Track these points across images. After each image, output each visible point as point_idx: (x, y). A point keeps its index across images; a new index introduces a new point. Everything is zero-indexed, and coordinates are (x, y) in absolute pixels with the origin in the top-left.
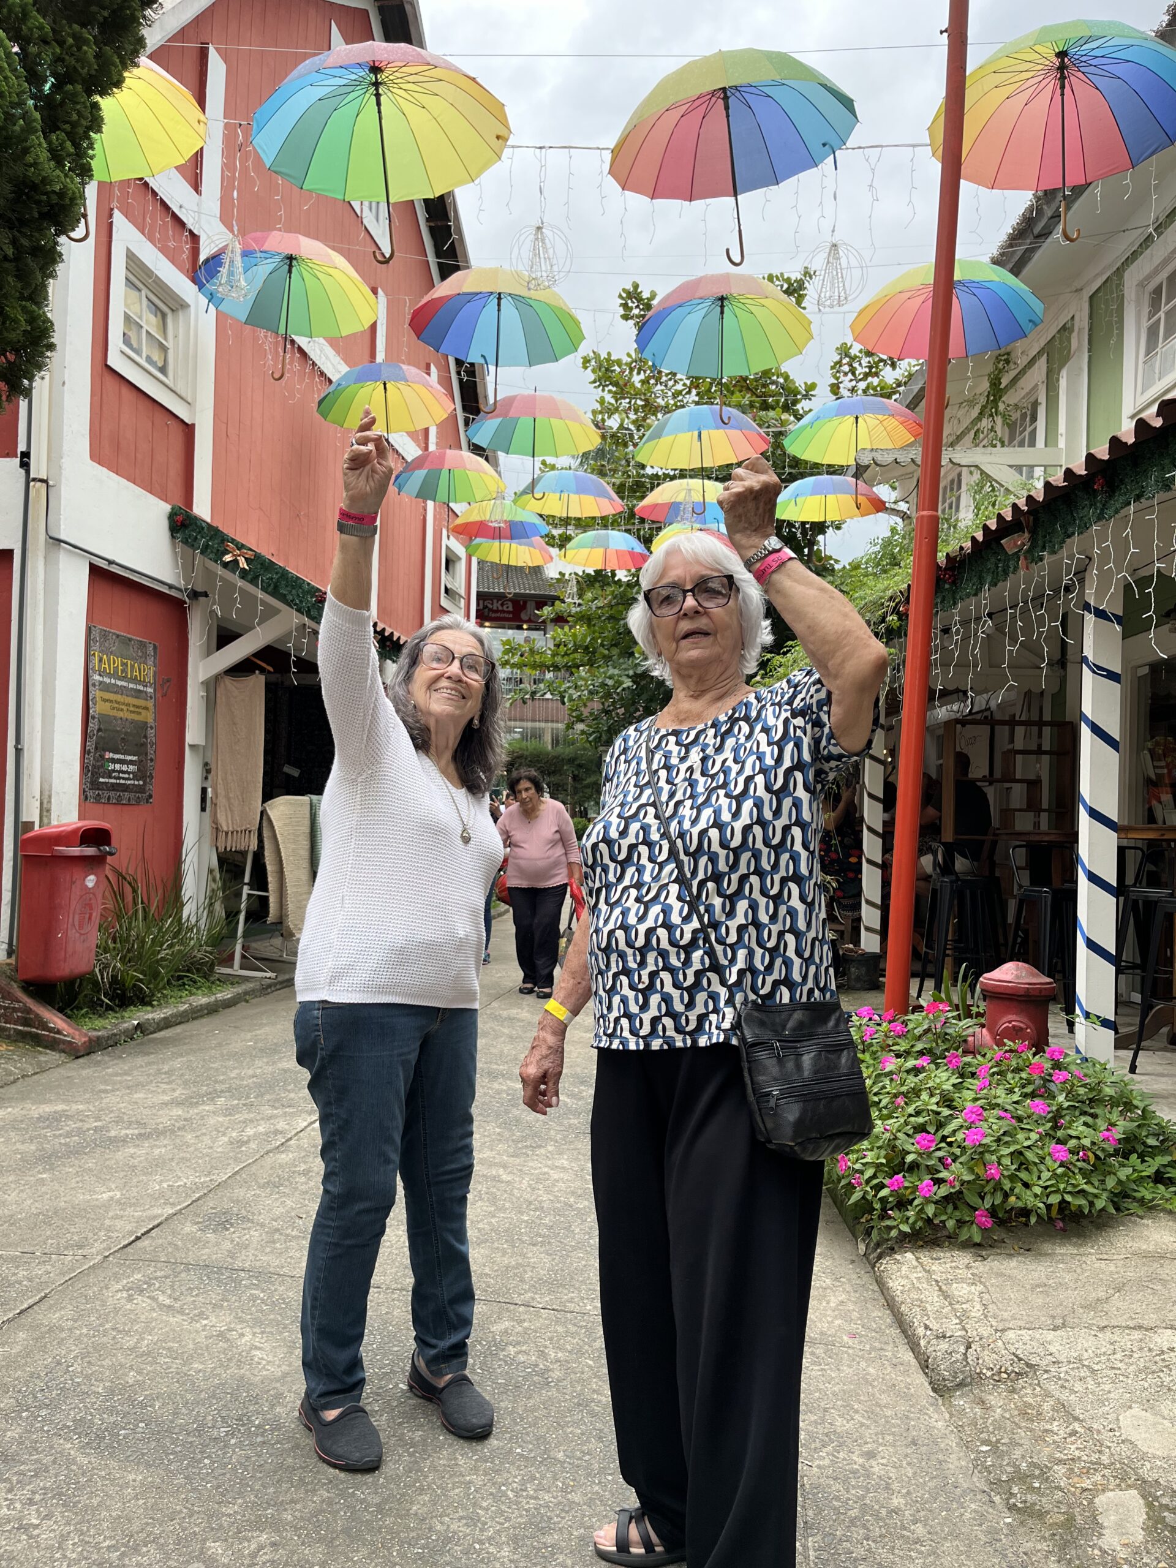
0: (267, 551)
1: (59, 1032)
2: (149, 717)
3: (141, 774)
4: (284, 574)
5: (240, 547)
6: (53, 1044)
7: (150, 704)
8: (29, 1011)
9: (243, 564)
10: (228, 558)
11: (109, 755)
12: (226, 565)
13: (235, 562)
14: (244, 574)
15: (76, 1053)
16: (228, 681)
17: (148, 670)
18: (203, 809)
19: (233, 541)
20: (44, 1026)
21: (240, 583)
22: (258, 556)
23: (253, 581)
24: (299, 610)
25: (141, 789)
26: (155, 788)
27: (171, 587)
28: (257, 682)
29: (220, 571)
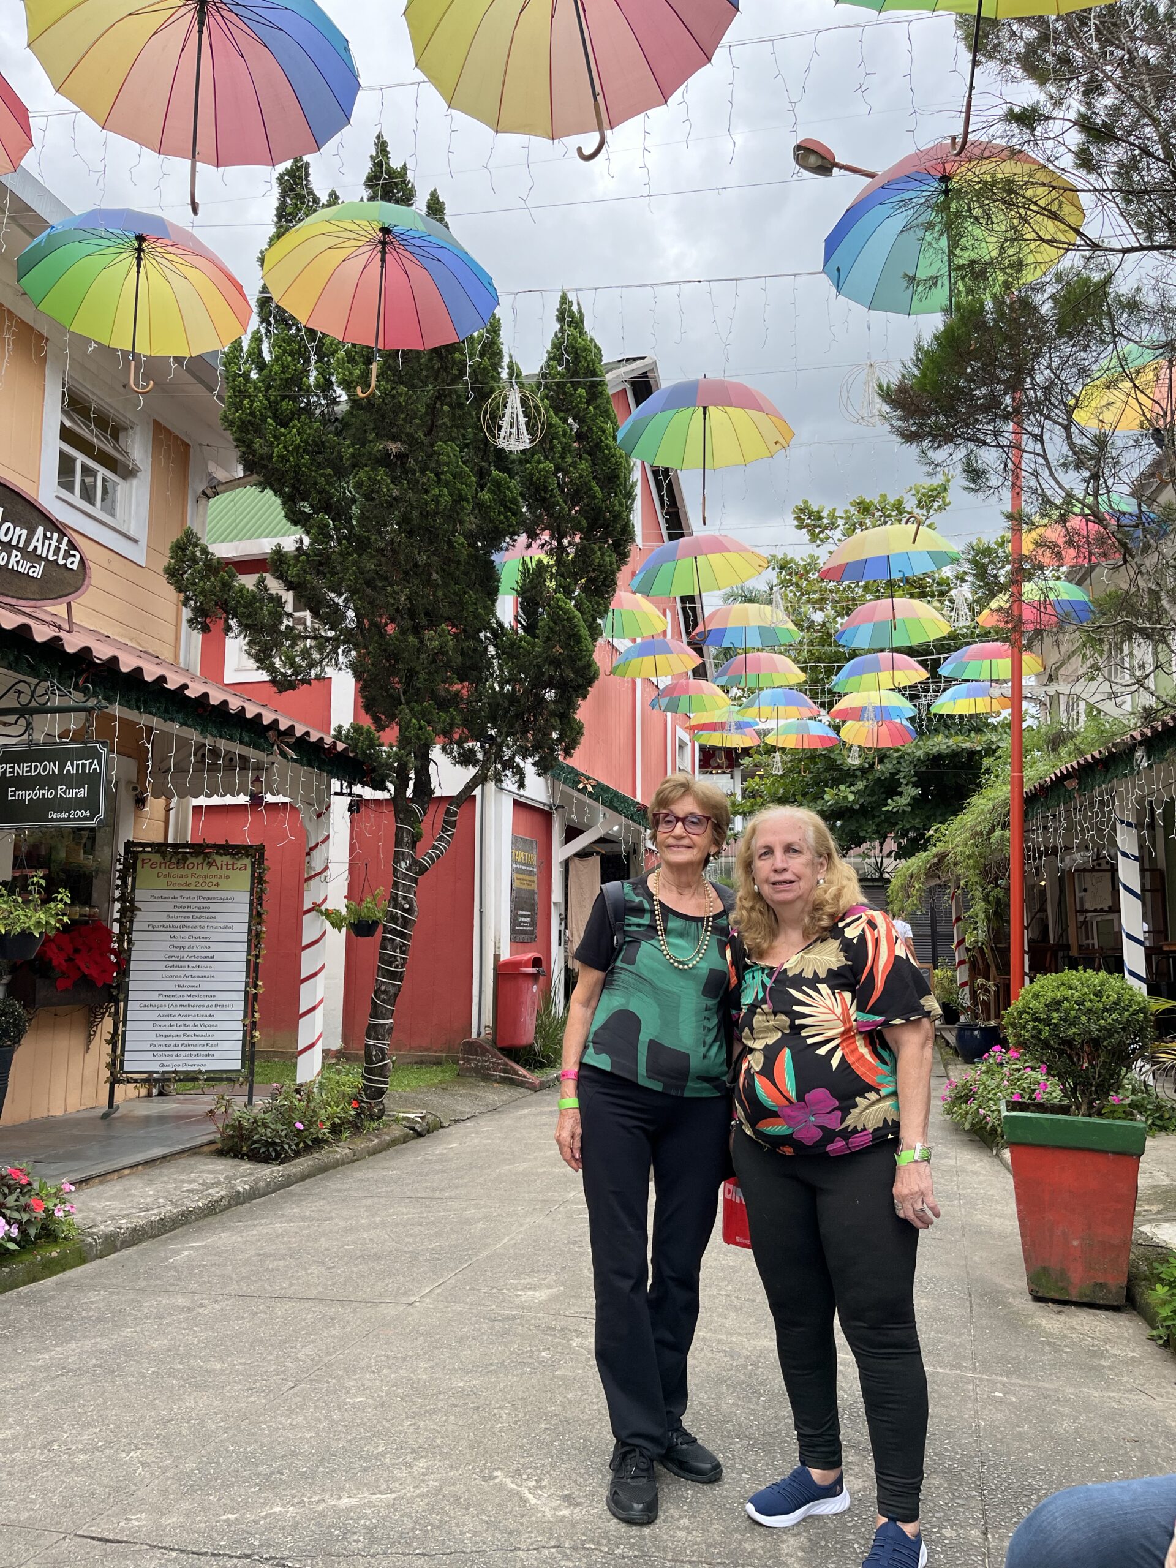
0: (605, 782)
1: (525, 1077)
2: (535, 887)
3: (532, 924)
4: (616, 794)
5: (588, 778)
6: (521, 1084)
7: (535, 879)
8: (507, 1065)
9: (590, 789)
10: (581, 786)
11: (520, 912)
12: (579, 790)
13: (585, 788)
14: (591, 795)
15: (535, 1089)
16: (577, 860)
17: (533, 858)
18: (560, 944)
19: (583, 775)
20: (516, 1073)
21: (588, 801)
22: (599, 783)
23: (597, 800)
24: (626, 816)
25: (532, 933)
26: (539, 931)
27: (545, 804)
28: (596, 861)
29: (575, 793)
